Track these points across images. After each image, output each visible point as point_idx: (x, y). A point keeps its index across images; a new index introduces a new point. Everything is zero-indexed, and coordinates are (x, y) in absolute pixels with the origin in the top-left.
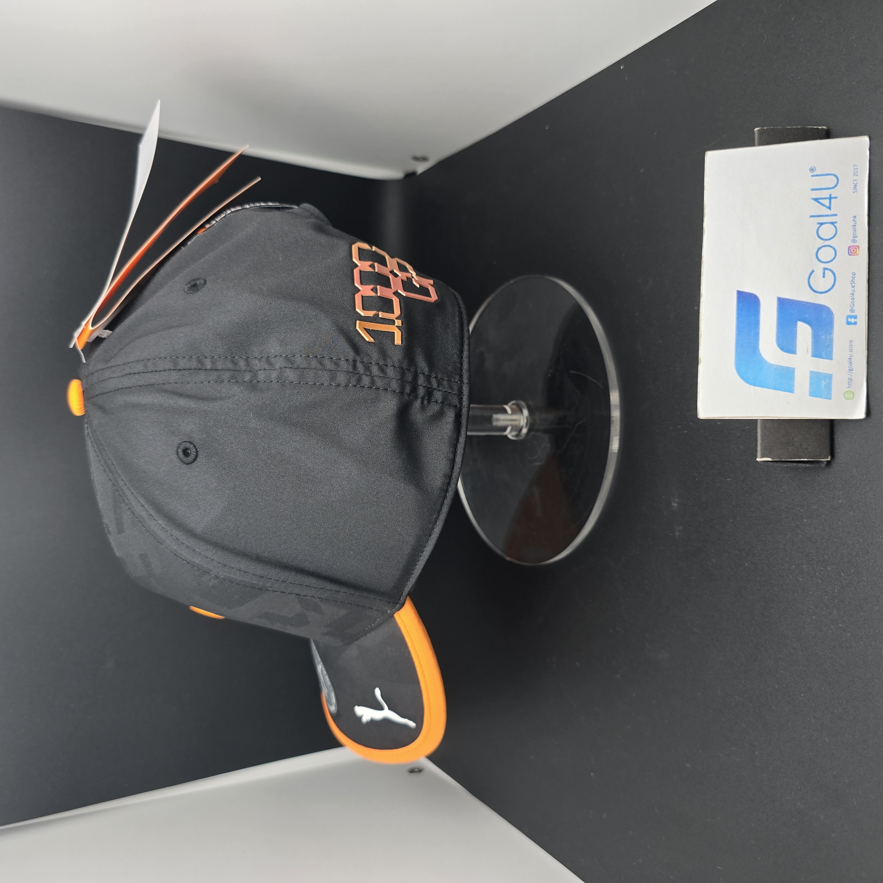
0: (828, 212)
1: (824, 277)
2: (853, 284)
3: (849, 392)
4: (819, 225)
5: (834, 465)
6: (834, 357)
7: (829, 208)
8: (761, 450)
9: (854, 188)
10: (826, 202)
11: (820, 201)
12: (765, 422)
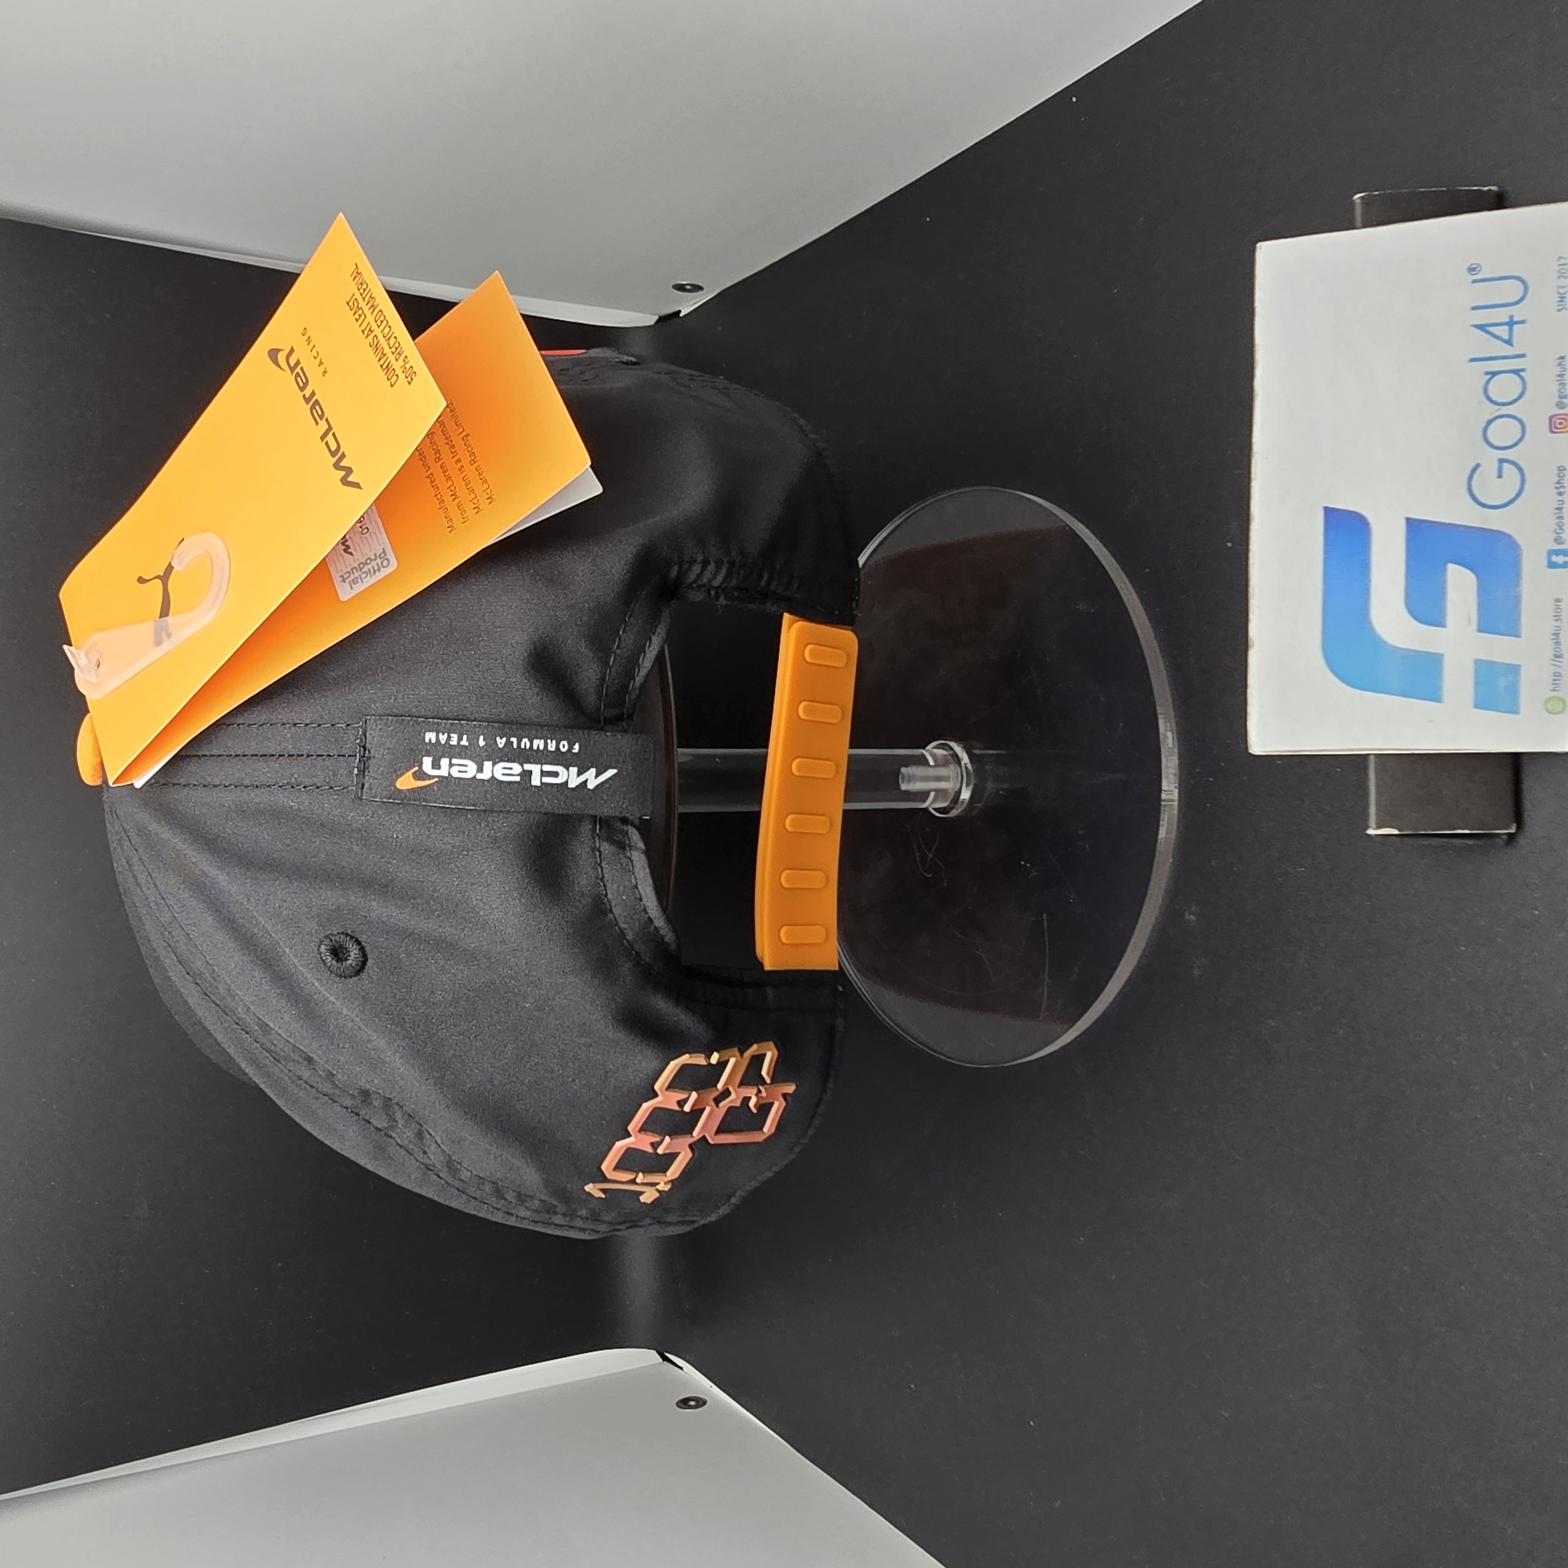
0: (1507, 350)
1: (1500, 476)
2: (1562, 490)
3: (1555, 700)
4: (1489, 376)
5: (1522, 841)
6: (1524, 630)
7: (1509, 342)
8: (1377, 815)
9: (1559, 302)
10: (1503, 331)
11: (1491, 329)
12: (1383, 758)
